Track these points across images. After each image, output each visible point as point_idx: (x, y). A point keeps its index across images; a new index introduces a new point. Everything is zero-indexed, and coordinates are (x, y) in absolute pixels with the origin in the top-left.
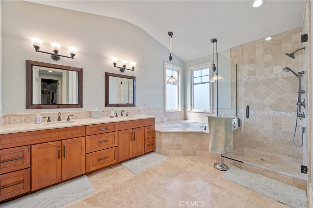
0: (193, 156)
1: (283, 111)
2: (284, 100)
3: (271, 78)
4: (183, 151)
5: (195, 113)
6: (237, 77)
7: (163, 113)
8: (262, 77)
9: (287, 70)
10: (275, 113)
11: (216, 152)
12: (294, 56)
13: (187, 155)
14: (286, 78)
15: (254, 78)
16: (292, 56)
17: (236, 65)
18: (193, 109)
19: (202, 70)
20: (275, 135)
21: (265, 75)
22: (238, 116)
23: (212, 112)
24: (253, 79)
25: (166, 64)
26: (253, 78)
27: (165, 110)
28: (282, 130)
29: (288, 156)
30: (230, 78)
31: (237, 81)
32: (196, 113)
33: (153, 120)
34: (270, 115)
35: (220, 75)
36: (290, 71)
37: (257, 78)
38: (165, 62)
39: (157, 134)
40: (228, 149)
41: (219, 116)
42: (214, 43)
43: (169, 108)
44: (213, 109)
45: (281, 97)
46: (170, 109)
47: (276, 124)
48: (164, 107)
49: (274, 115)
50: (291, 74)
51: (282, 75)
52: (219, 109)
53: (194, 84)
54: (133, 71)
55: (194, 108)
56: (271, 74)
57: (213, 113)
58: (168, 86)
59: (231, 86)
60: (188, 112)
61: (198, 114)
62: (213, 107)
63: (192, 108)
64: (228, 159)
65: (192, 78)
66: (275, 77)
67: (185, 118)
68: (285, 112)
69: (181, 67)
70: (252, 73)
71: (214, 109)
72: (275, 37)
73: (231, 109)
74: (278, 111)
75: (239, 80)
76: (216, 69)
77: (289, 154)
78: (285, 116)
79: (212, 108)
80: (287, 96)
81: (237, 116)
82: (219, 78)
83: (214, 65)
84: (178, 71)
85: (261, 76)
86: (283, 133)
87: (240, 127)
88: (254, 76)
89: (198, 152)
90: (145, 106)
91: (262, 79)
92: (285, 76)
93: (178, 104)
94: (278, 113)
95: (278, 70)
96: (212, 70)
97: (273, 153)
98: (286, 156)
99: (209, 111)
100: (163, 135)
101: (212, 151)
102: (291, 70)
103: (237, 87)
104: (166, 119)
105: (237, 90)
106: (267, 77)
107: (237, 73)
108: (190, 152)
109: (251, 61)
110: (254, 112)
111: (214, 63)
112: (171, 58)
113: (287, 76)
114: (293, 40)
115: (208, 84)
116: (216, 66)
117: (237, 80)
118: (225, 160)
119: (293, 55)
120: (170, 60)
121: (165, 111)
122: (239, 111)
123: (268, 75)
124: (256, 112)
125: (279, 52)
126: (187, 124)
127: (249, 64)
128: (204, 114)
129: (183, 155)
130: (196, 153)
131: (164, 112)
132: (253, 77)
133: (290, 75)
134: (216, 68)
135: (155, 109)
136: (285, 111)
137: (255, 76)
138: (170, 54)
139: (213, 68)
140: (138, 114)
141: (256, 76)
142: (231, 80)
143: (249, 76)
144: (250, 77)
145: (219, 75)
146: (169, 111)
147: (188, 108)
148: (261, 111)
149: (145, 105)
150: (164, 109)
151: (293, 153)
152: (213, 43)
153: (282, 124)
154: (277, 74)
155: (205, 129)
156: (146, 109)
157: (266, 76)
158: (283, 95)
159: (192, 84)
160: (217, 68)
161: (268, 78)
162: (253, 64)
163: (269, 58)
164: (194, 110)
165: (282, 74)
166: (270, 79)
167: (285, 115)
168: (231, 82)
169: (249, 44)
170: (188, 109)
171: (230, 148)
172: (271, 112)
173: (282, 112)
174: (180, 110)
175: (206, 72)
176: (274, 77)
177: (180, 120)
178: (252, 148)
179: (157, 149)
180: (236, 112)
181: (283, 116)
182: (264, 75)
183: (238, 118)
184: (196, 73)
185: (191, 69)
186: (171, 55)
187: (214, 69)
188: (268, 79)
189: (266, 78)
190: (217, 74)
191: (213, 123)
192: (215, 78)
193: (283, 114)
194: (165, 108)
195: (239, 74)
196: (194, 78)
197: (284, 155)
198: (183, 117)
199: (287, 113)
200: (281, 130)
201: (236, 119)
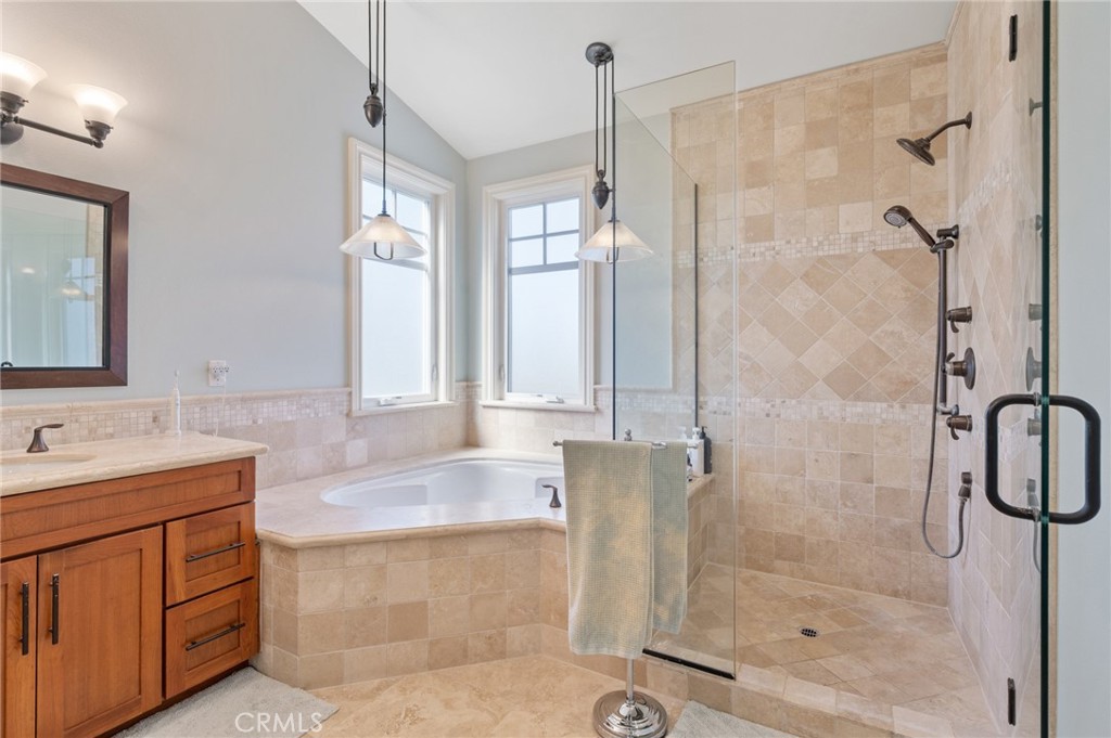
0: (488, 660)
1: (878, 399)
2: (879, 350)
3: (831, 253)
4: (431, 643)
5: (514, 413)
6: (699, 246)
7: (343, 421)
8: (798, 246)
9: (900, 218)
10: (848, 409)
11: (605, 651)
12: (931, 151)
13: (454, 663)
14: (888, 257)
15: (768, 249)
16: (921, 149)
17: (696, 186)
18: (506, 394)
19: (549, 206)
20: (846, 506)
21: (809, 241)
22: (701, 423)
23: (592, 408)
24: (762, 254)
25: (360, 154)
26: (763, 249)
27: (350, 401)
28: (872, 482)
29: (896, 596)
30: (670, 248)
31: (700, 264)
32: (520, 413)
33: (242, 471)
34: (828, 418)
35: (626, 228)
36: (908, 224)
37: (777, 254)
38: (353, 141)
39: (268, 557)
40: (665, 615)
41: (621, 437)
42: (601, 68)
43: (378, 386)
44: (595, 391)
45: (870, 338)
46: (384, 397)
47: (852, 456)
48: (348, 384)
49: (844, 419)
50: (905, 240)
51: (874, 243)
52: (622, 391)
53: (510, 271)
54: (99, 145)
55: (514, 386)
56: (831, 237)
57: (597, 409)
58: (373, 275)
59: (675, 287)
60: (484, 407)
61: (531, 416)
62: (596, 383)
63: (501, 387)
64: (667, 664)
65: (503, 239)
66: (849, 251)
67: (471, 440)
68: (885, 405)
69: (451, 180)
70: (758, 229)
71: (599, 394)
72: (848, 73)
73: (675, 390)
74: (858, 398)
75: (706, 259)
76: (611, 194)
77: (900, 587)
78: (884, 421)
79: (591, 386)
80: (892, 333)
81: (697, 426)
82: (625, 238)
83: (601, 174)
84: (434, 203)
85: (793, 241)
86: (877, 497)
87: (713, 475)
88: (767, 244)
89: (516, 635)
90: (213, 383)
91: (799, 255)
92: (884, 248)
93: (435, 366)
94: (860, 407)
95: (861, 219)
96: (592, 200)
97: (840, 584)
98: (888, 598)
99: (577, 401)
100: (302, 561)
101: (585, 646)
102: (911, 220)
103: (701, 289)
104: (357, 450)
105: (700, 302)
106: (817, 249)
107: (700, 226)
108: (470, 643)
109: (756, 175)
110: (769, 405)
111: (601, 167)
112: (376, 112)
113: (891, 247)
114: (915, 94)
115: (576, 272)
116: (608, 179)
117: (700, 256)
118: (649, 669)
119: (928, 146)
120: (373, 122)
121: (355, 407)
122: (706, 403)
123: (821, 239)
124: (773, 406)
125: (861, 138)
126: (475, 468)
127: (749, 186)
128: (555, 416)
129: (432, 666)
130: (505, 641)
131: (348, 415)
132: (759, 247)
133: (903, 246)
134: (607, 191)
135: (282, 397)
136: (886, 401)
137: (773, 243)
138: (374, 88)
139: (595, 191)
140: (147, 432)
141: (778, 244)
142: (674, 255)
143: (748, 240)
144: (753, 245)
145: (621, 226)
146: (379, 404)
147: (483, 387)
148: (794, 402)
149: (209, 372)
150: (345, 398)
151: (913, 579)
152: (597, 67)
153: (872, 457)
154: (854, 239)
155: (556, 503)
156: (218, 400)
157: (815, 244)
158: (878, 332)
159: (503, 272)
160: (614, 190)
161: (821, 253)
162: (765, 189)
163: (824, 163)
164: (511, 399)
165: (873, 238)
166: (828, 256)
167: (884, 416)
168: (675, 266)
169: (749, 94)
170: (486, 394)
171: (674, 610)
172: (833, 406)
173: (872, 404)
174: (443, 400)
175: (568, 212)
176: (843, 252)
177: (444, 449)
178: (760, 568)
179: (269, 650)
180: (694, 407)
181: (878, 421)
182: (804, 240)
183: (703, 436)
184: (524, 221)
185: (499, 198)
186: (380, 94)
187: (603, 194)
188: (820, 260)
189: (815, 253)
190: (614, 220)
191: (590, 479)
192: (604, 238)
193: (878, 411)
194: (354, 390)
195: (706, 228)
196: (514, 244)
197: (881, 591)
198: (458, 433)
199: (892, 407)
200: (868, 482)
201: (695, 437)
